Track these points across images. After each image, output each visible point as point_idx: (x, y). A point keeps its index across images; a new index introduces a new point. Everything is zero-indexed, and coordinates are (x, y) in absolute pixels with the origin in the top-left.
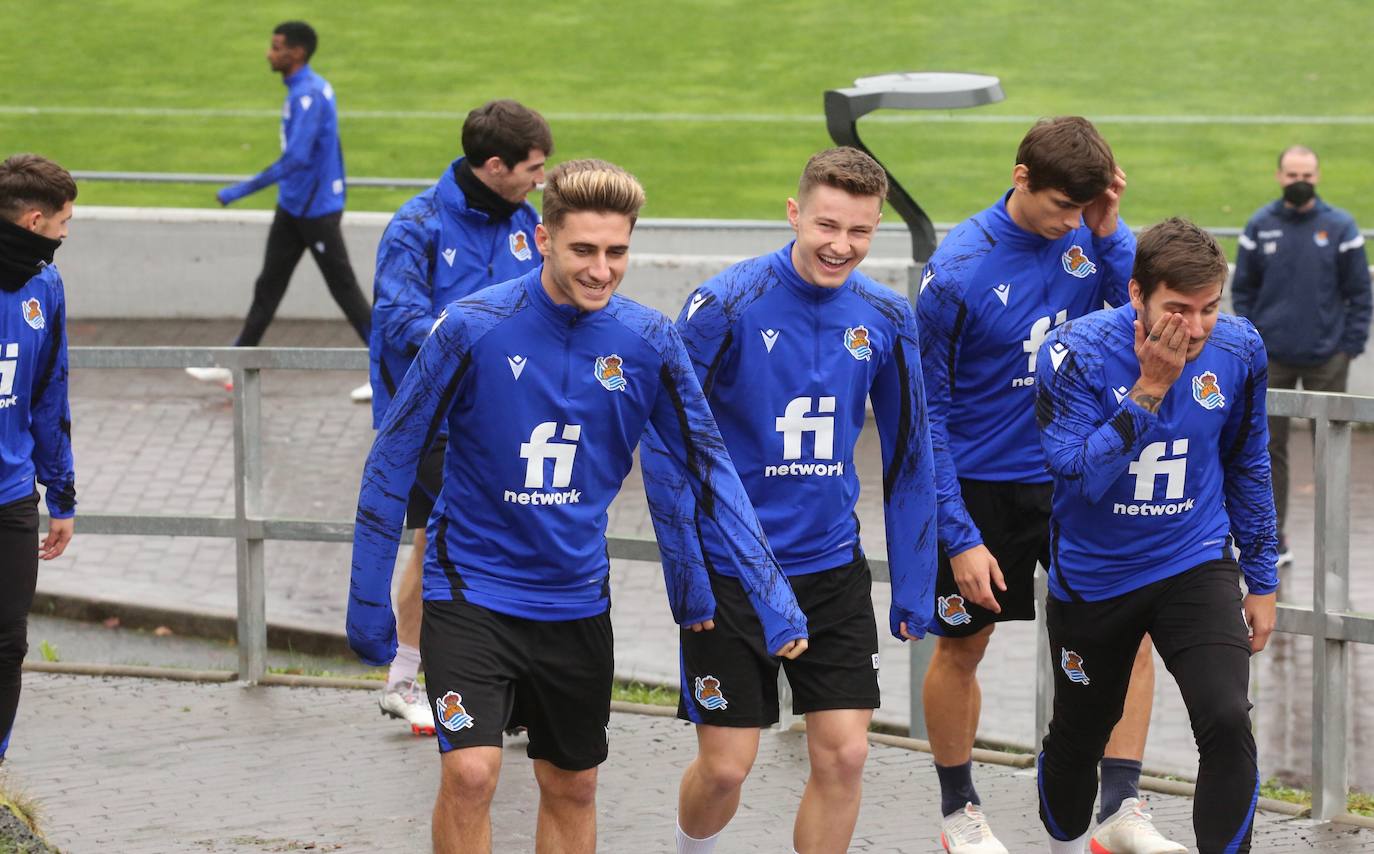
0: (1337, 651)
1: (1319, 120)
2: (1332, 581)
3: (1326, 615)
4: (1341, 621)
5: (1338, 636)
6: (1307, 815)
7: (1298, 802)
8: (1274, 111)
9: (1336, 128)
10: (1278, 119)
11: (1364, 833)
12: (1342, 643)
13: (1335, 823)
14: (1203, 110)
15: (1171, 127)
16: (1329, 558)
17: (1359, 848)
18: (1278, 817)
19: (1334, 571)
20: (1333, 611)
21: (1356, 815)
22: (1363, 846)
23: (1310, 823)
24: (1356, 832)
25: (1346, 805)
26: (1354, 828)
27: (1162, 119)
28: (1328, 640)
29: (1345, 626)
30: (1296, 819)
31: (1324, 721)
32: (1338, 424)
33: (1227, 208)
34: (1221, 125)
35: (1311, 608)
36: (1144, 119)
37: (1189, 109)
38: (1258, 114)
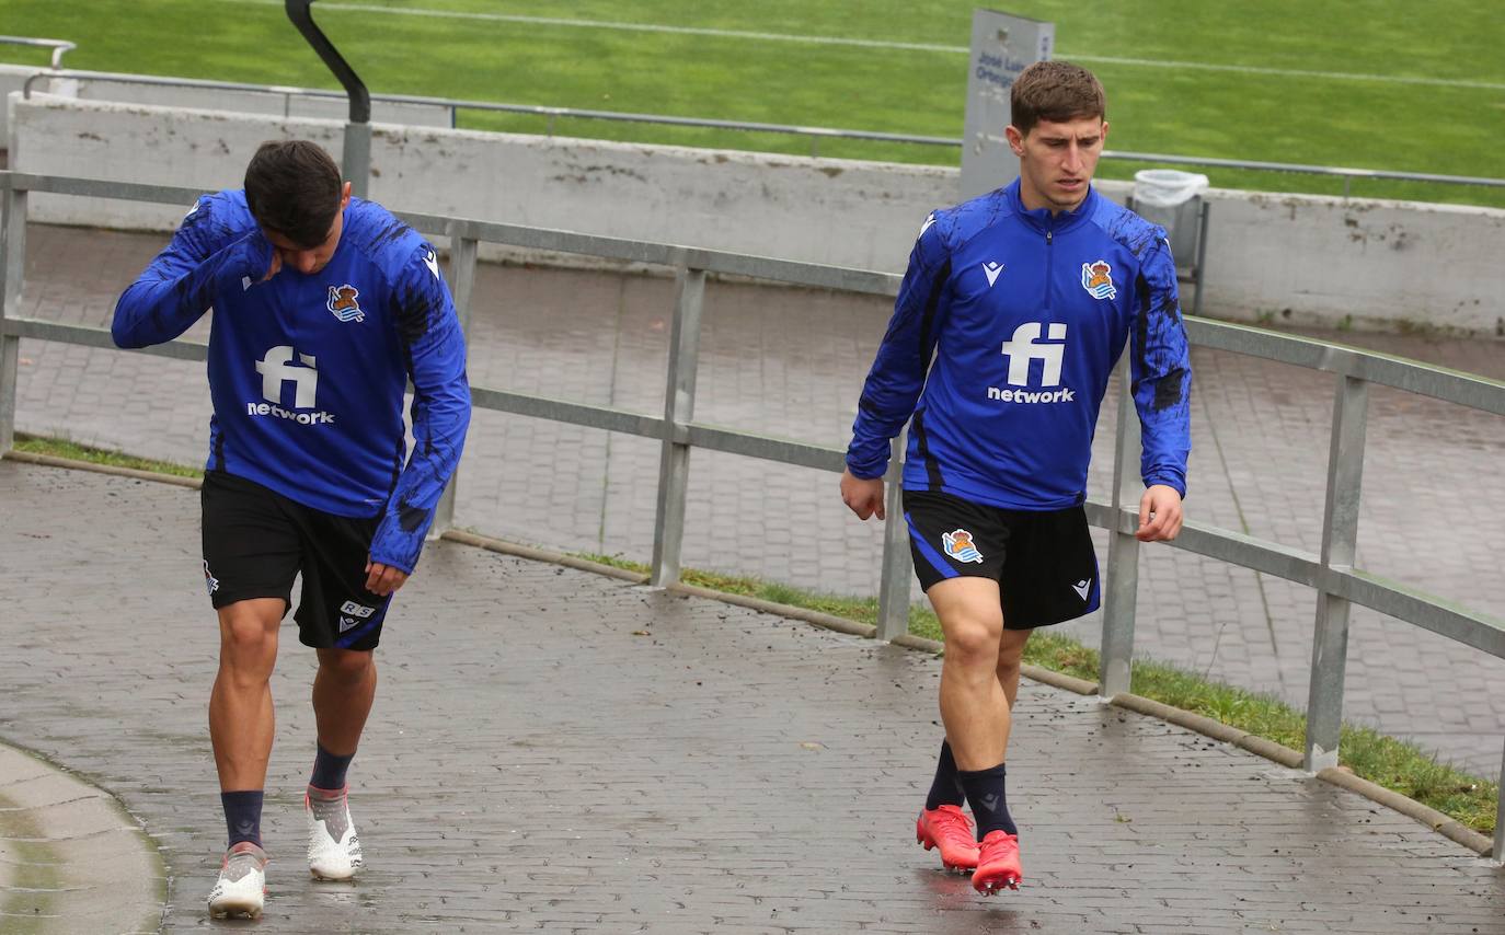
0: (681, 452)
1: (687, 30)
2: (681, 397)
3: (674, 425)
4: (686, 429)
5: (683, 442)
6: (647, 582)
7: (640, 572)
8: (650, 21)
9: (700, 38)
10: (653, 27)
11: (692, 598)
12: (685, 447)
13: (670, 590)
14: (592, 16)
15: (565, 28)
16: (680, 379)
17: (688, 611)
18: (624, 583)
19: (684, 388)
20: (680, 421)
21: (687, 585)
22: (691, 609)
23: (650, 589)
24: (687, 598)
25: (679, 578)
26: (685, 595)
27: (558, 21)
28: (674, 444)
29: (690, 434)
30: (638, 585)
31: (667, 507)
32: (695, 272)
33: (606, 96)
34: (605, 29)
35: (662, 418)
36: (542, 20)
37: (580, 15)
38: (637, 23)
